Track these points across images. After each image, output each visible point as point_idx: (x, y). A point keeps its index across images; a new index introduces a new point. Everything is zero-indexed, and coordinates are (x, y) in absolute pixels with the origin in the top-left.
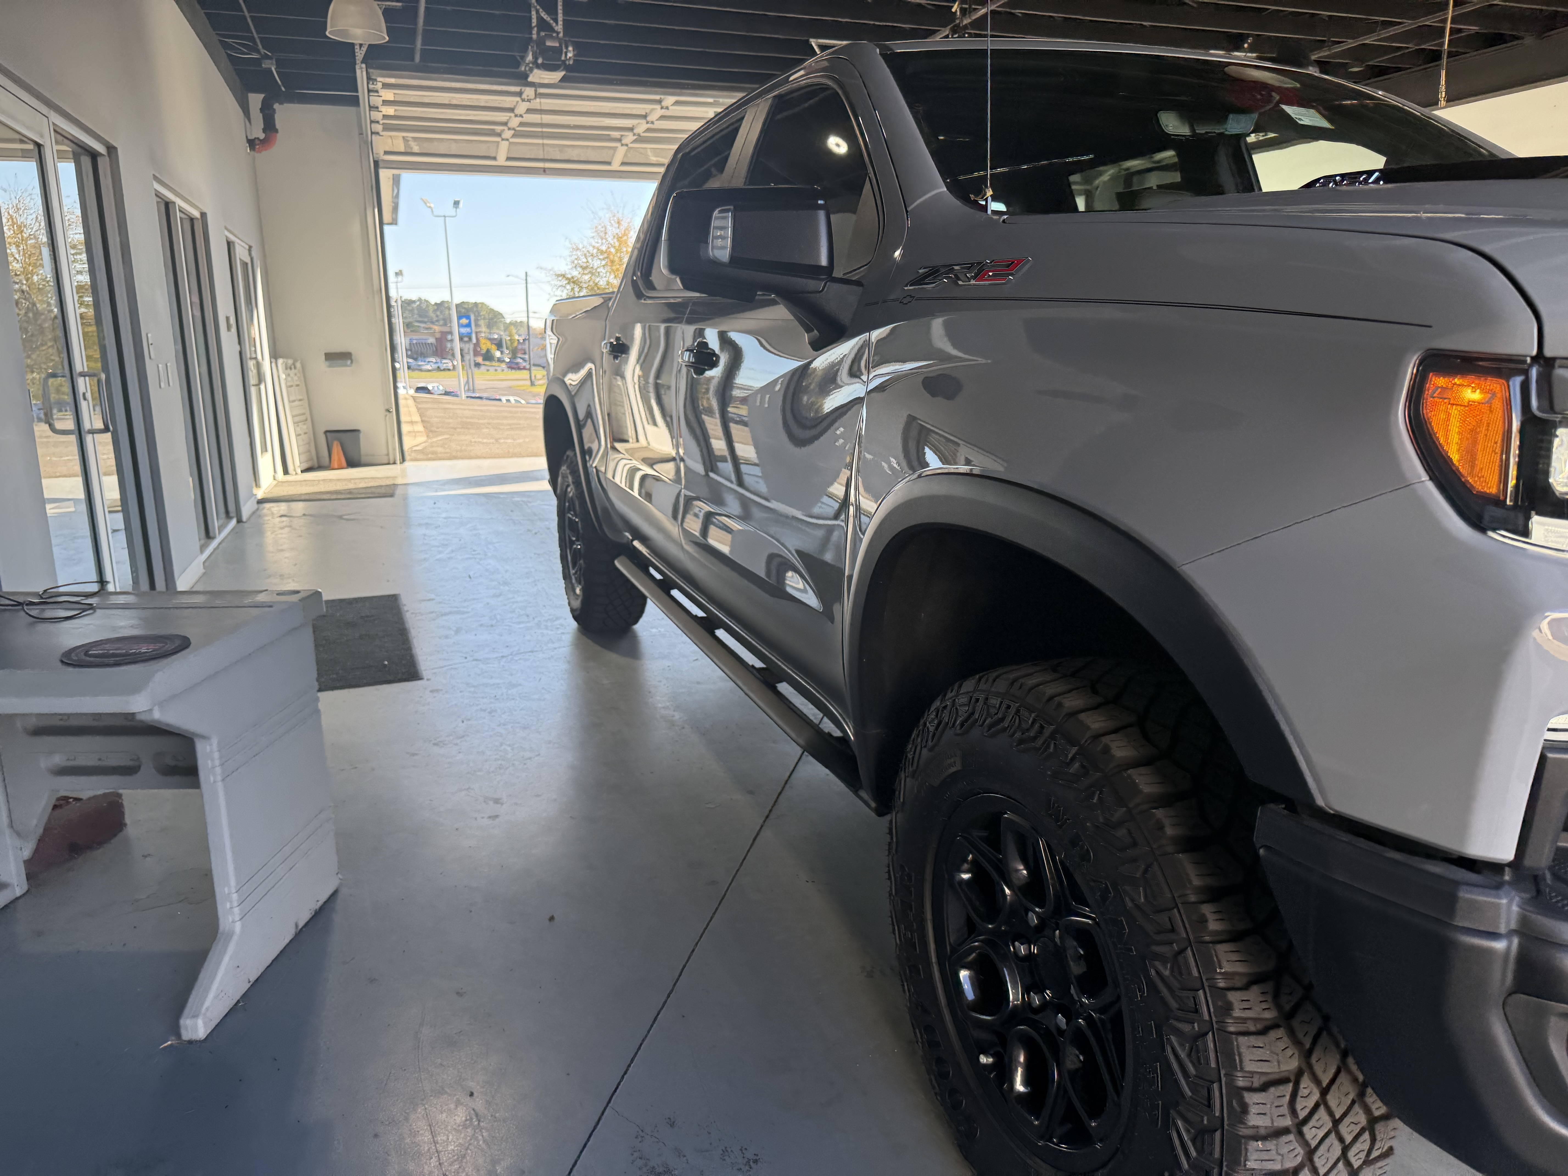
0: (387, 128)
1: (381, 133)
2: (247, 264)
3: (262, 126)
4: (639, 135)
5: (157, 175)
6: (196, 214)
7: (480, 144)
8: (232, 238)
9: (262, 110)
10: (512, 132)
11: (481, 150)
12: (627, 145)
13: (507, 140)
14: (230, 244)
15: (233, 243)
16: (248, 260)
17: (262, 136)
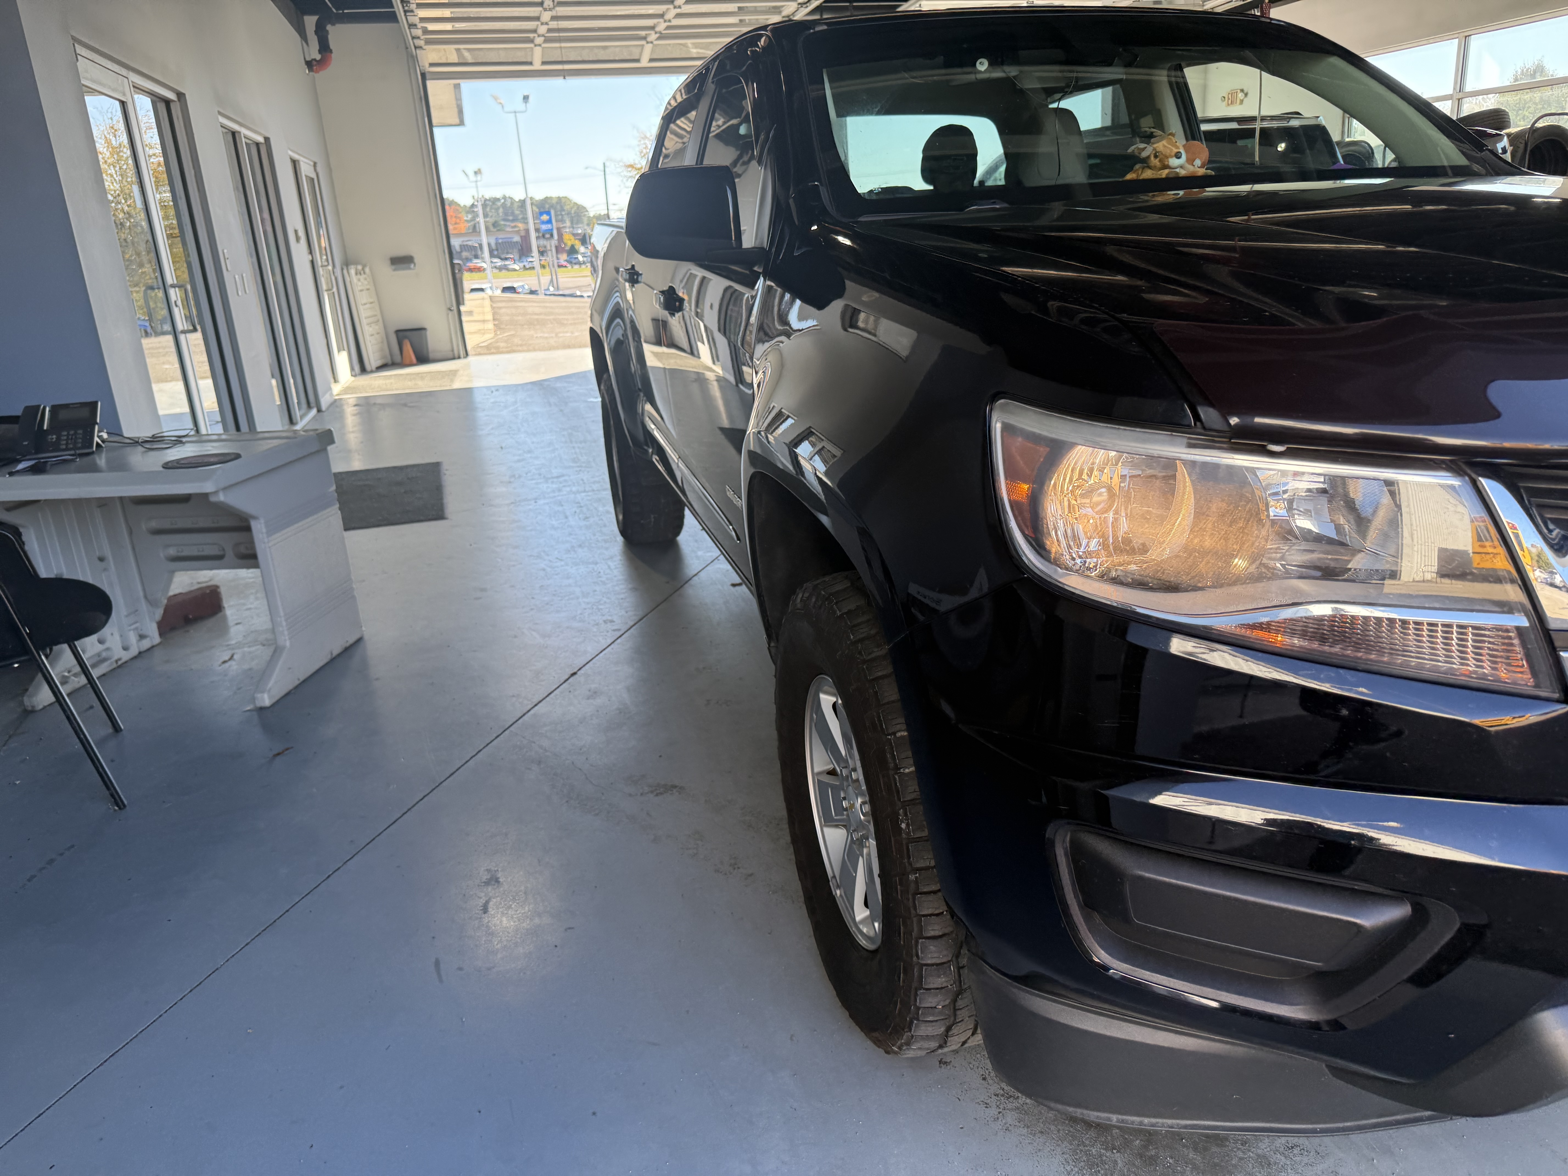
0: (429, 42)
1: (425, 47)
2: (312, 179)
3: (318, 48)
4: (660, 33)
5: (222, 111)
6: (261, 139)
7: (516, 50)
8: (296, 157)
9: (316, 32)
10: (543, 39)
11: (519, 56)
12: (652, 42)
13: (540, 45)
14: (294, 163)
15: (298, 161)
16: (314, 176)
17: (318, 57)
